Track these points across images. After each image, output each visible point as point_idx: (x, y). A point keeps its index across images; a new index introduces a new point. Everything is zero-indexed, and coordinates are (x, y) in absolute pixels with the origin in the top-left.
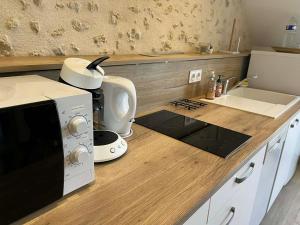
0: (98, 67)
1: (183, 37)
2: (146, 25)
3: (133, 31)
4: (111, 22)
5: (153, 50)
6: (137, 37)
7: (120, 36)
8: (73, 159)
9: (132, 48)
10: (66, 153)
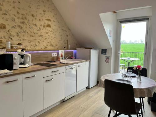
0: (24, 51)
1: (51, 45)
2: (39, 43)
3: (35, 44)
4: (29, 42)
5: (42, 48)
6: (36, 45)
7: (32, 45)
8: (15, 64)
9: (35, 48)
10: (14, 62)
